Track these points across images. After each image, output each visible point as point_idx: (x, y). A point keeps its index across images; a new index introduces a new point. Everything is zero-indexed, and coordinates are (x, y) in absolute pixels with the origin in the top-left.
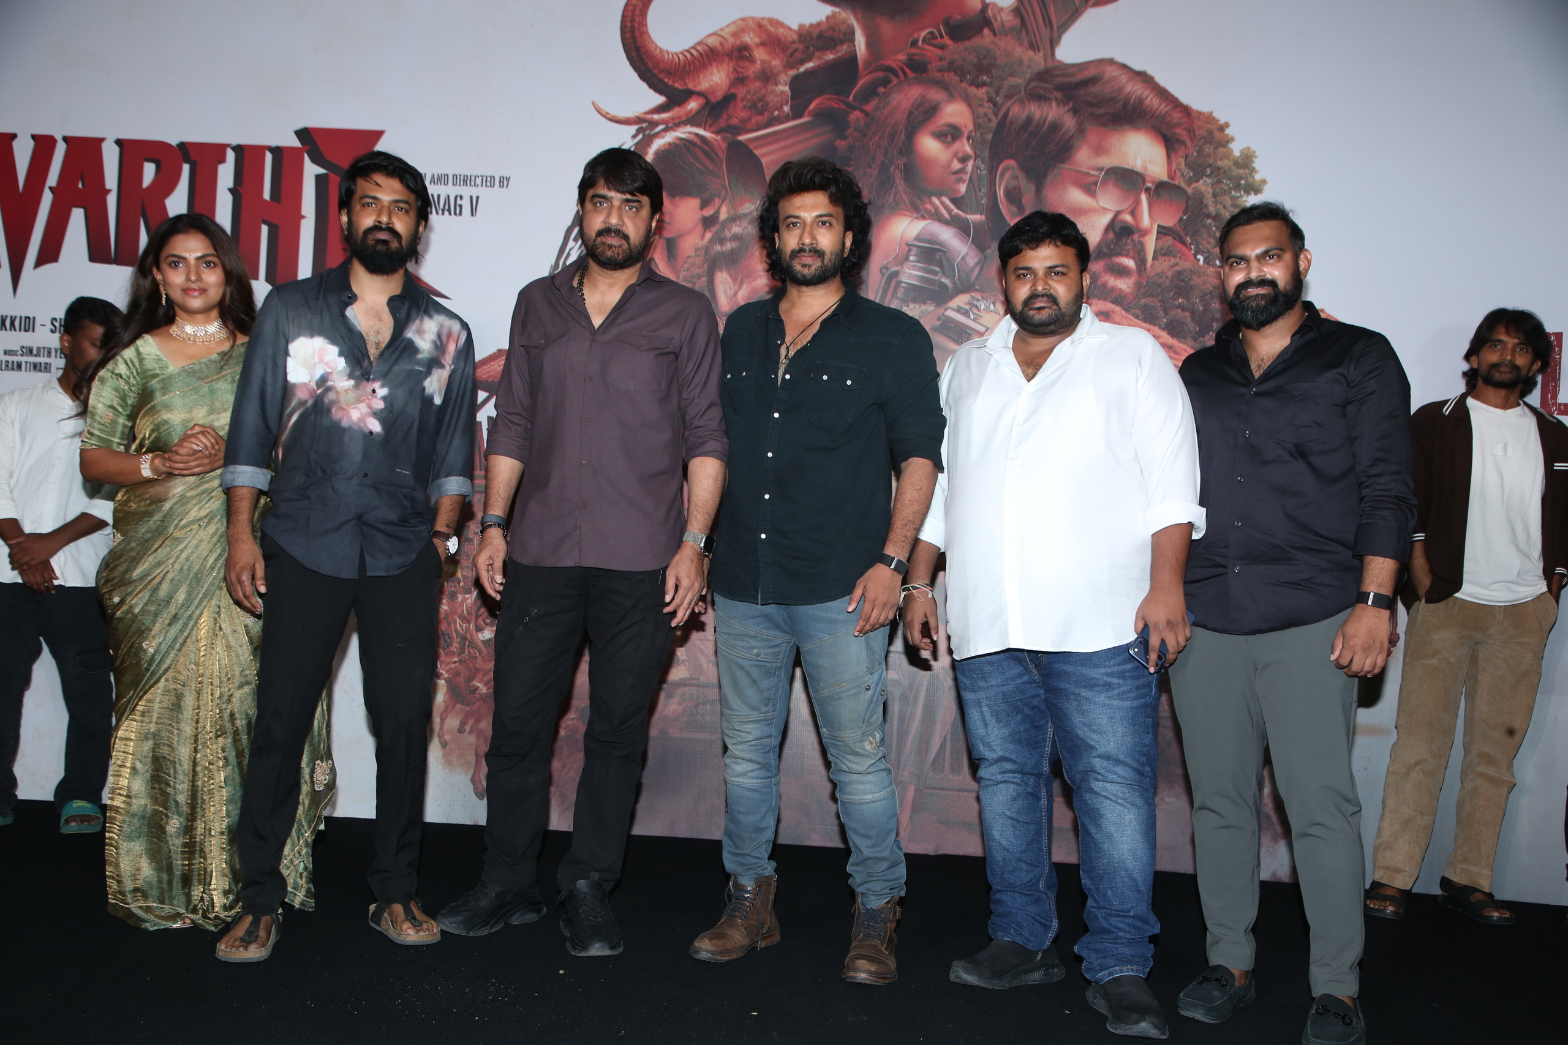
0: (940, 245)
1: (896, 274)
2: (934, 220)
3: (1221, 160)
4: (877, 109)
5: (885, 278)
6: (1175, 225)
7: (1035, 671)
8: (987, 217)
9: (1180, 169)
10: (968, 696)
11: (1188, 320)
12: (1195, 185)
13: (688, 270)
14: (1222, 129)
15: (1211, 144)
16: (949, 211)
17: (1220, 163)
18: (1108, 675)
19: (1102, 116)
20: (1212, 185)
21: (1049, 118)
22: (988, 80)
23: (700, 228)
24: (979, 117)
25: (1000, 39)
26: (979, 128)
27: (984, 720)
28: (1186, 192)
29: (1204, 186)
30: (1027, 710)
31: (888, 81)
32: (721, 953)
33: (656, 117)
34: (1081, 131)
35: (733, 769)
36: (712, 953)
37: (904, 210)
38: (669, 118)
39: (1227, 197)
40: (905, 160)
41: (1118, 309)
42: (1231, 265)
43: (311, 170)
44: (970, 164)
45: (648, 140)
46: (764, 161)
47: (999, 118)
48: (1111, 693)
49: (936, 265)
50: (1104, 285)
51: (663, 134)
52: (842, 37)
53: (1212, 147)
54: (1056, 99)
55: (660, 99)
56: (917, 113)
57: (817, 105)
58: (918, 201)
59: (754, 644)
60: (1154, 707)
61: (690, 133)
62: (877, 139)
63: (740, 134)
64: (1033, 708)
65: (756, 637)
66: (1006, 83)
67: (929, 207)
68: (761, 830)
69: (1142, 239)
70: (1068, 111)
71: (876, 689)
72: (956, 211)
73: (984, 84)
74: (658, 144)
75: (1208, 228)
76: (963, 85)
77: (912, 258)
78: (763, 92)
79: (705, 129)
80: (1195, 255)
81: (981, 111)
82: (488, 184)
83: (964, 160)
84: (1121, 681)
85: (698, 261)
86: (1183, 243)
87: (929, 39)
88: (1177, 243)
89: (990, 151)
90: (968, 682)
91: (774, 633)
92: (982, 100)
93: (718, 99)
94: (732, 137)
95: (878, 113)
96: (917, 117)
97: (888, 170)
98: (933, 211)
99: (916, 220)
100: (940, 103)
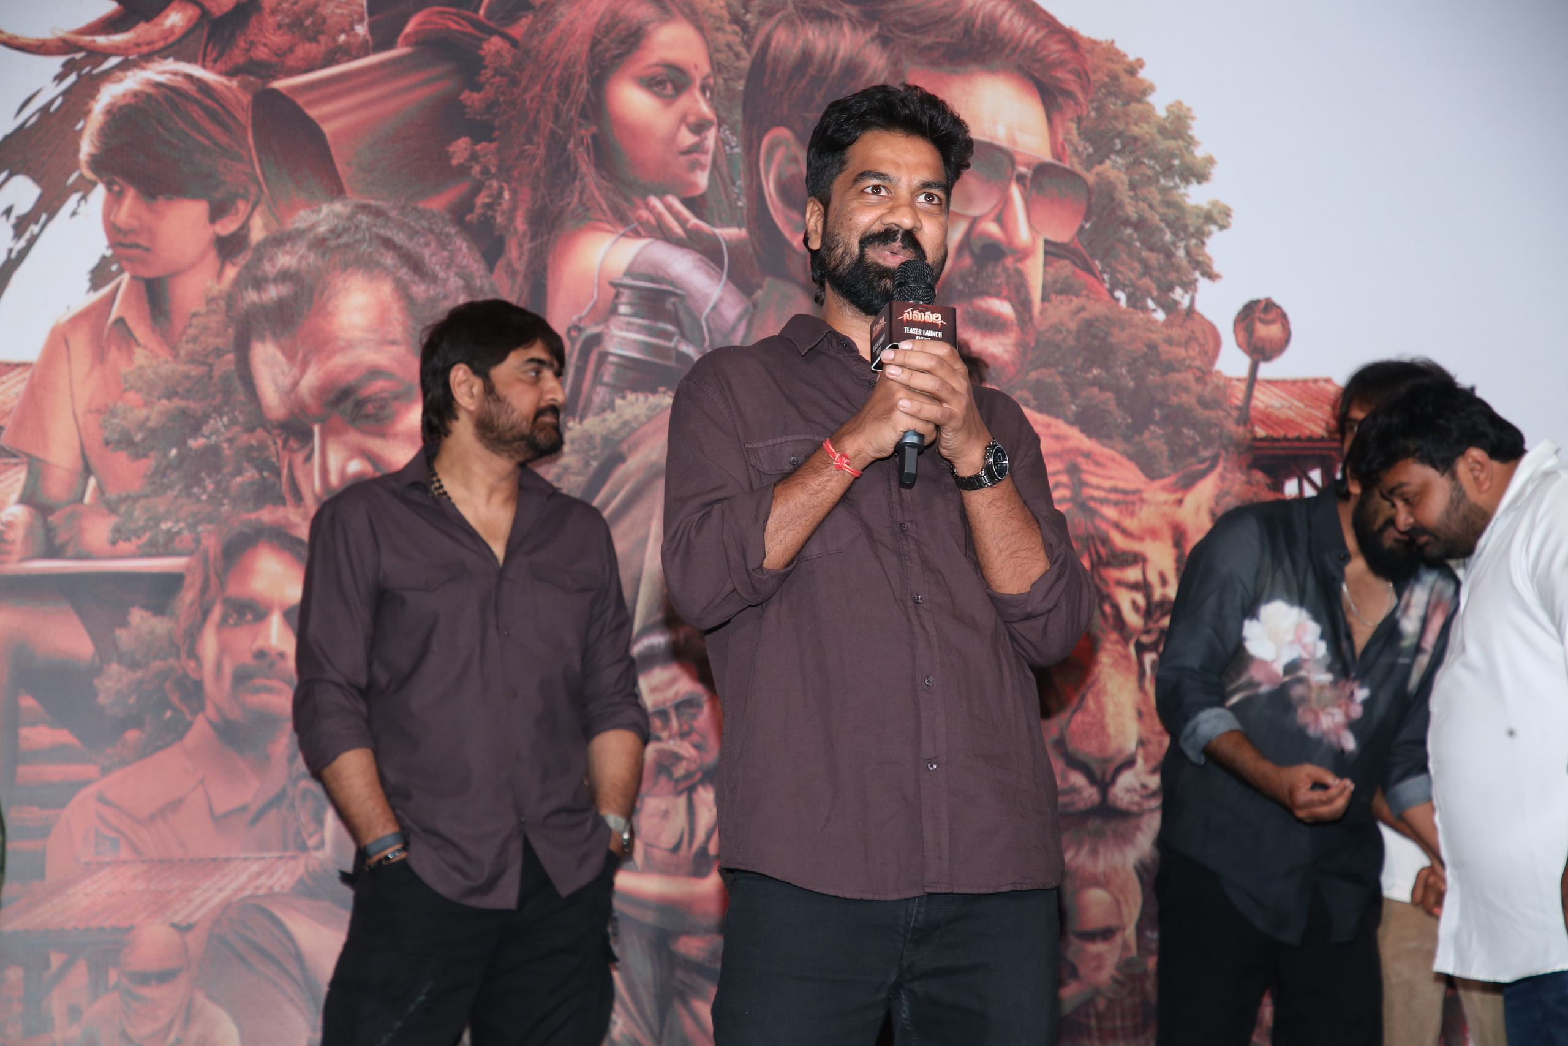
0: (672, 283)
1: (597, 339)
2: (657, 239)
3: (1136, 124)
4: (532, 33)
6: (1073, 239)
8: (750, 232)
9: (1071, 142)
11: (1112, 406)
12: (1098, 168)
13: (195, 339)
14: (1132, 70)
15: (1117, 96)
16: (682, 222)
17: (1136, 130)
19: (931, 48)
20: (1127, 169)
21: (841, 53)
23: (212, 258)
24: (718, 51)
26: (720, 71)
28: (1084, 182)
29: (1114, 169)
33: (101, 40)
37: (600, 220)
38: (128, 42)
39: (1153, 189)
40: (594, 129)
44: (711, 137)
45: (87, 87)
46: (327, 129)
47: (754, 51)
51: (120, 74)
53: (1119, 102)
54: (850, 18)
56: (605, 40)
57: (420, 24)
58: (625, 205)
61: (175, 74)
62: (538, 88)
63: (275, 78)
67: (644, 214)
69: (1020, 266)
70: (873, 39)
72: (694, 221)
74: (109, 94)
75: (1128, 244)
77: (623, 309)
79: (204, 67)
80: (1111, 292)
83: (699, 128)
85: (215, 321)
86: (1089, 269)
88: (1079, 272)
89: (744, 110)
92: (720, 19)
93: (226, 9)
94: (259, 82)
95: (535, 42)
96: (607, 50)
97: (564, 149)
98: (653, 221)
99: (623, 239)
100: (647, 23)
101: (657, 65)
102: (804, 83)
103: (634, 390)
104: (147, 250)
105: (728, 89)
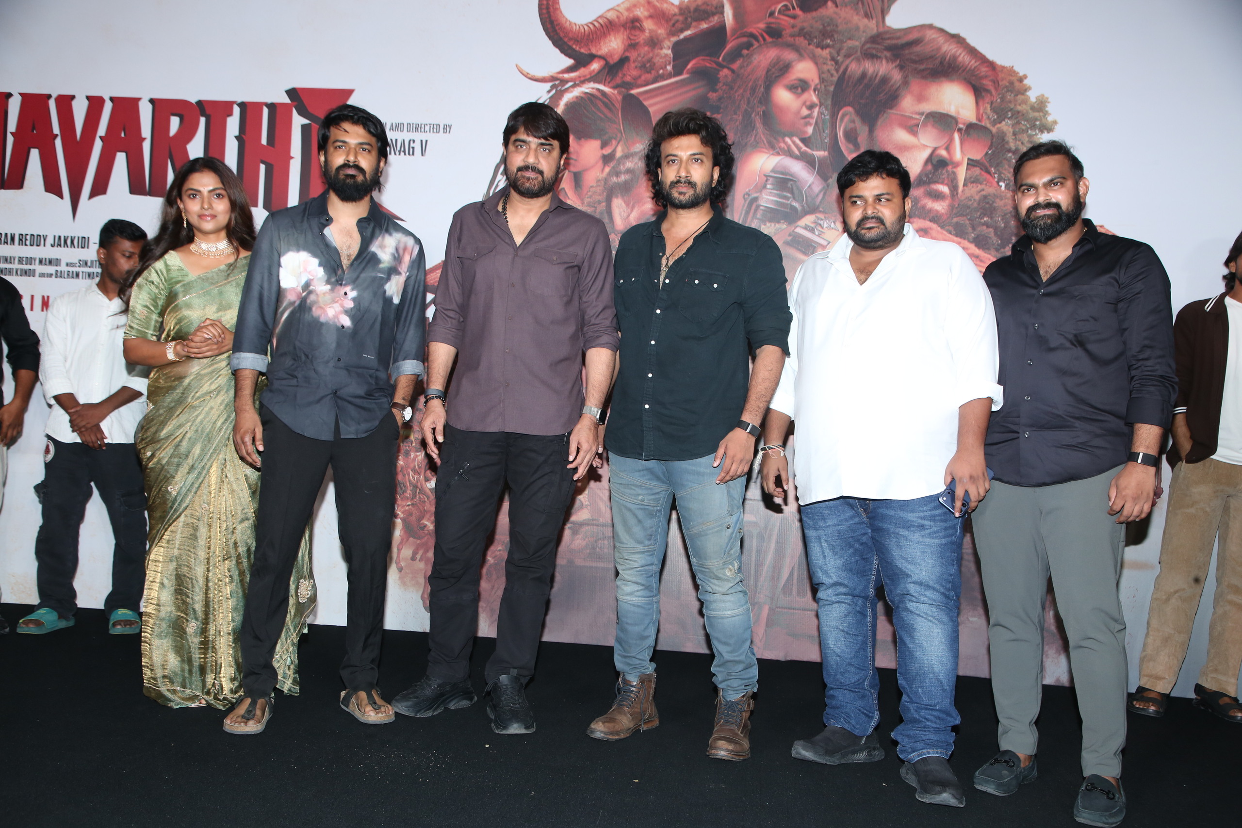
0: (791, 176)
1: (756, 199)
2: (787, 156)
3: (1020, 105)
4: (741, 67)
5: (747, 202)
6: (982, 158)
7: (864, 515)
8: (829, 154)
9: (986, 113)
10: (810, 533)
11: (992, 235)
12: (999, 126)
13: (591, 197)
14: (1021, 80)
15: (1012, 93)
16: (799, 148)
17: (1019, 108)
18: (921, 518)
19: (923, 70)
20: (1013, 126)
21: (880, 73)
22: (831, 43)
23: (600, 164)
24: (823, 73)
25: (841, 10)
26: (823, 82)
27: (823, 553)
28: (991, 132)
29: (1006, 126)
30: (857, 546)
31: (751, 45)
32: (612, 733)
33: (566, 76)
34: (906, 83)
35: (623, 590)
36: (605, 733)
37: (763, 148)
38: (576, 76)
39: (1025, 135)
40: (764, 108)
41: (934, 226)
42: (1023, 192)
43: (298, 121)
44: (816, 111)
45: (559, 95)
46: (651, 110)
47: (840, 73)
48: (923, 533)
49: (789, 192)
50: (924, 207)
51: (572, 89)
52: (713, 10)
53: (1013, 95)
54: (886, 58)
55: (570, 62)
56: (773, 70)
57: (694, 65)
58: (775, 141)
59: (640, 491)
60: (960, 545)
61: (593, 88)
62: (741, 91)
63: (632, 89)
64: (862, 544)
65: (641, 486)
66: (845, 45)
67: (782, 145)
68: (644, 638)
69: (955, 170)
70: (896, 67)
71: (735, 528)
72: (804, 148)
73: (828, 46)
74: (567, 97)
75: (1009, 161)
76: (811, 47)
77: (769, 186)
78: (651, 55)
79: (605, 85)
80: (998, 183)
81: (825, 68)
82: (435, 130)
83: (811, 107)
84: (932, 523)
85: (599, 190)
86: (988, 172)
87: (784, 11)
88: (983, 173)
89: (833, 99)
90: (811, 523)
91: (655, 483)
92: (826, 59)
93: (615, 61)
94: (626, 91)
95: (742, 71)
96: (773, 74)
97: (750, 116)
98: (786, 148)
99: (772, 156)
100: (792, 62)
101: (795, 80)
102: (861, 87)
103: (770, 221)
104: (576, 160)
105: (826, 90)
